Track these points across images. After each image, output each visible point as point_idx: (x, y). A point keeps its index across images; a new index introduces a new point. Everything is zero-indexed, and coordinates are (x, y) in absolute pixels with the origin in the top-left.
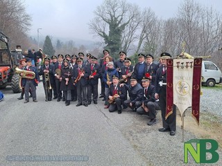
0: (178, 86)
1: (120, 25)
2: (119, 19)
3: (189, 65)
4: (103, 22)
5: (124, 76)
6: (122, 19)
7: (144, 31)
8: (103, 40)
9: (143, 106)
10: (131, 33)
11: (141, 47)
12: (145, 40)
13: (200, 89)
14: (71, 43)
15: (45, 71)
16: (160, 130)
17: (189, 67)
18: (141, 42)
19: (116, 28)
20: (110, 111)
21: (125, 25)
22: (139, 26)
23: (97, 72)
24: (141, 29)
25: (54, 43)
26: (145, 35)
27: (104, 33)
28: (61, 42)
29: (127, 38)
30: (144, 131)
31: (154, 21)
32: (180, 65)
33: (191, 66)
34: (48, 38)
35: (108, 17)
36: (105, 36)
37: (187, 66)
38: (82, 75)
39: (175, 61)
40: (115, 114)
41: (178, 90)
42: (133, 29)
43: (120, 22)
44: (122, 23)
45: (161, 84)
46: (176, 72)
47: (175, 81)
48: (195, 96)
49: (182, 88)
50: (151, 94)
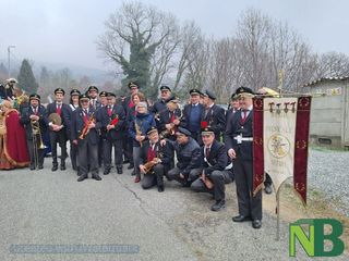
0: (271, 143)
1: (147, 46)
2: (146, 36)
3: (290, 107)
4: (120, 39)
5: (168, 126)
6: (150, 36)
7: (185, 56)
8: (120, 68)
9: (203, 177)
10: (165, 59)
11: (181, 81)
12: (187, 71)
13: (307, 148)
14: (65, 73)
15: (32, 116)
16: (235, 220)
17: (290, 112)
18: (180, 73)
19: (141, 50)
20: (145, 188)
21: (155, 45)
22: (177, 49)
23: (120, 118)
24: (181, 54)
25: (36, 72)
26: (186, 63)
27: (121, 57)
28: (48, 70)
29: (158, 66)
30: (207, 222)
31: (200, 41)
32: (275, 107)
33: (293, 110)
34: (25, 63)
35: (129, 32)
36: (123, 62)
37: (286, 110)
38: (93, 125)
39: (266, 102)
40: (154, 192)
41: (271, 149)
42: (168, 53)
43: (147, 41)
44: (151, 43)
45: (239, 139)
46: (268, 120)
47: (267, 134)
48: (298, 160)
49: (277, 145)
50: (216, 157)
